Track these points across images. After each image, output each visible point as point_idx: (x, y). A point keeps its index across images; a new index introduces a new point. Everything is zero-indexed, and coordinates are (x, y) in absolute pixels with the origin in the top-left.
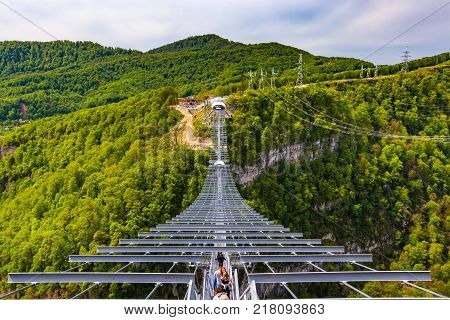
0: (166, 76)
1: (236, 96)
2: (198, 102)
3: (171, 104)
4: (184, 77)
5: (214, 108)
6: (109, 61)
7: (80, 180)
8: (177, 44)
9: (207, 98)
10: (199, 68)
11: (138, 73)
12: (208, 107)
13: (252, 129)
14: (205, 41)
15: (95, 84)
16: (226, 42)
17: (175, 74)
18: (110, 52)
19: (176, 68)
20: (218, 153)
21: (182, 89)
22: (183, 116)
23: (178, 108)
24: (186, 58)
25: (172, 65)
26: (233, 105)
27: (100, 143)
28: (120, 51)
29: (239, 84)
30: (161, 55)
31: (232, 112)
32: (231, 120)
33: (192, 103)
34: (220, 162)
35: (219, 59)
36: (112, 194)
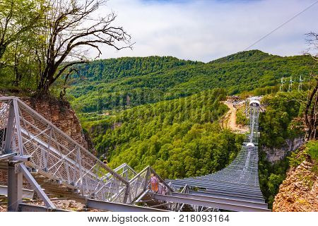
0: (220, 80)
1: (269, 96)
2: (241, 100)
3: (221, 100)
4: (233, 80)
5: (252, 105)
6: (183, 69)
7: (157, 147)
8: (229, 57)
9: (248, 97)
10: (245, 74)
11: (201, 78)
12: (247, 103)
13: (280, 121)
14: (251, 55)
15: (172, 84)
16: (267, 55)
17: (226, 78)
18: (183, 63)
19: (227, 74)
20: (251, 137)
21: (231, 89)
22: (229, 109)
23: (226, 103)
24: (236, 67)
25: (225, 72)
26: (266, 102)
27: (172, 124)
28: (190, 62)
29: (273, 87)
30: (217, 64)
31: (266, 108)
32: (264, 113)
33: (236, 100)
34: (251, 144)
35: (260, 68)
36: (176, 159)
